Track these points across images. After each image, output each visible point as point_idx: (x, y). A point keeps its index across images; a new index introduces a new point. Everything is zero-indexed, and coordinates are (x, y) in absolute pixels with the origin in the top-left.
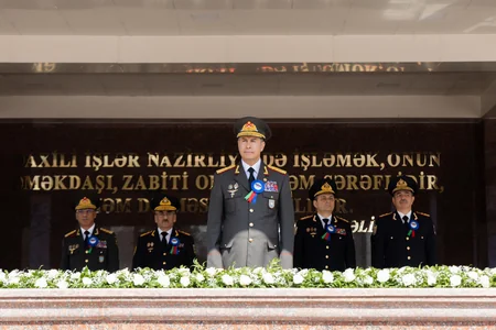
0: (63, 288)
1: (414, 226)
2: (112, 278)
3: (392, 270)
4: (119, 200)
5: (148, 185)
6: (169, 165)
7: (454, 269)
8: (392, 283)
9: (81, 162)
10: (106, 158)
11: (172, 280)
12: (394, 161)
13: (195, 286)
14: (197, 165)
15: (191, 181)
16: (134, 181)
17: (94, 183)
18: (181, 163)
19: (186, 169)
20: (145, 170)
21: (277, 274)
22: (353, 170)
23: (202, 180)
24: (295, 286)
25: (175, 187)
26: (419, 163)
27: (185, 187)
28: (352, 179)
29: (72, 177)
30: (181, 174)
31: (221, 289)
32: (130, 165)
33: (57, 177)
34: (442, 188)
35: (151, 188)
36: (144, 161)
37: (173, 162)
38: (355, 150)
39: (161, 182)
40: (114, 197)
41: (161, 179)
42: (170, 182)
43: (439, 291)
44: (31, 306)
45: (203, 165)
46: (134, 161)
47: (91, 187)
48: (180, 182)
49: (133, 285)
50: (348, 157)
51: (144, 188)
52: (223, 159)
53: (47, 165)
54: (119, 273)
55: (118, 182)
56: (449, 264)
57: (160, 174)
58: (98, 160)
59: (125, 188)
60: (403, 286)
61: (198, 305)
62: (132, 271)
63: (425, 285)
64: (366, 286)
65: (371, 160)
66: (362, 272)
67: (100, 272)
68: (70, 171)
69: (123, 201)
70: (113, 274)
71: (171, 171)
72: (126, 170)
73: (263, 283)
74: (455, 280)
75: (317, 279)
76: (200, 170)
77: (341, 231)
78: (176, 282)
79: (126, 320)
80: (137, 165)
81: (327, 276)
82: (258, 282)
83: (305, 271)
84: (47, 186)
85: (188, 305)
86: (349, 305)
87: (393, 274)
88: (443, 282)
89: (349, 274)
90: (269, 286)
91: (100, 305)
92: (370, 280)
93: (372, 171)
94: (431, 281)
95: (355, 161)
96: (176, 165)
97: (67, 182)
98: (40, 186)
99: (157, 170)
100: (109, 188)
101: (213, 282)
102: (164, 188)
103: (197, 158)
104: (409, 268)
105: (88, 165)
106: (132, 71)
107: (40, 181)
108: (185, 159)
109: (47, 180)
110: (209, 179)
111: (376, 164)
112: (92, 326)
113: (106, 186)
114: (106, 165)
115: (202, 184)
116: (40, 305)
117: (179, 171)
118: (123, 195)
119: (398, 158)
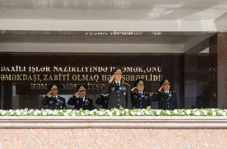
0: (74, 116)
1: (170, 95)
2: (91, 112)
3: (191, 110)
4: (42, 85)
5: (53, 79)
6: (62, 71)
7: (213, 109)
8: (191, 115)
9: (27, 69)
10: (37, 68)
11: (113, 113)
12: (149, 70)
13: (121, 115)
14: (73, 71)
15: (70, 77)
16: (48, 77)
17: (32, 78)
18: (66, 70)
19: (68, 72)
20: (52, 73)
21: (151, 111)
22: (133, 73)
23: (75, 77)
24: (156, 115)
25: (64, 80)
26: (158, 71)
27: (68, 80)
28: (133, 77)
29: (24, 75)
30: (67, 74)
31: (131, 117)
32: (47, 71)
33: (18, 75)
35: (55, 80)
36: (52, 69)
37: (63, 70)
38: (134, 66)
39: (58, 77)
40: (40, 83)
41: (59, 76)
42: (62, 78)
43: (208, 117)
44: (64, 122)
45: (75, 71)
46: (48, 69)
47: (31, 79)
48: (66, 77)
49: (99, 115)
50: (131, 68)
51: (52, 80)
52: (83, 68)
53: (14, 71)
54: (93, 111)
55: (42, 77)
56: (211, 108)
57: (58, 75)
58: (34, 69)
59: (44, 80)
60: (196, 115)
61: (124, 122)
62: (97, 110)
63: (203, 115)
64: (182, 115)
65: (140, 70)
66: (180, 111)
67: (87, 110)
68: (23, 73)
69: (44, 85)
70: (91, 111)
71: (63, 73)
72: (45, 73)
73: (145, 114)
74: (214, 113)
75: (165, 113)
76: (74, 73)
77: (146, 97)
78: (114, 114)
79: (97, 128)
80: (49, 71)
81: (168, 112)
82: (144, 114)
83: (160, 110)
84: (14, 79)
85: (120, 122)
86: (177, 122)
87: (192, 111)
88: (210, 114)
89: (176, 111)
90: (148, 116)
91: (89, 122)
92: (183, 114)
93: (141, 74)
94: (205, 114)
95: (134, 70)
96: (64, 71)
97: (22, 77)
98: (11, 79)
99: (57, 73)
100: (39, 80)
101: (128, 114)
102: (60, 80)
103: (72, 68)
104: (197, 109)
105: (30, 70)
106: (47, 34)
107: (11, 76)
108: (68, 69)
109: (14, 76)
110: (77, 76)
111: (142, 71)
112: (86, 129)
113: (37, 79)
114: (37, 70)
116: (67, 122)
117: (66, 73)
118: (44, 82)
119: (151, 69)
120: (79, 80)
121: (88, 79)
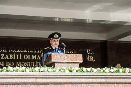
6: (16, 51)
14: (24, 52)
15: (23, 57)
16: (5, 56)
20: (8, 53)
23: (26, 56)
27: (21, 58)
30: (20, 54)
32: (3, 51)
34: (94, 60)
35: (10, 58)
39: (13, 57)
42: (16, 57)
45: (26, 52)
48: (19, 57)
51: (8, 58)
59: (2, 58)
71: (16, 53)
99: (12, 53)
102: (14, 58)
103: (24, 49)
110: (28, 56)
111: (76, 53)
115: (26, 58)
120: (29, 59)
121: (37, 58)
